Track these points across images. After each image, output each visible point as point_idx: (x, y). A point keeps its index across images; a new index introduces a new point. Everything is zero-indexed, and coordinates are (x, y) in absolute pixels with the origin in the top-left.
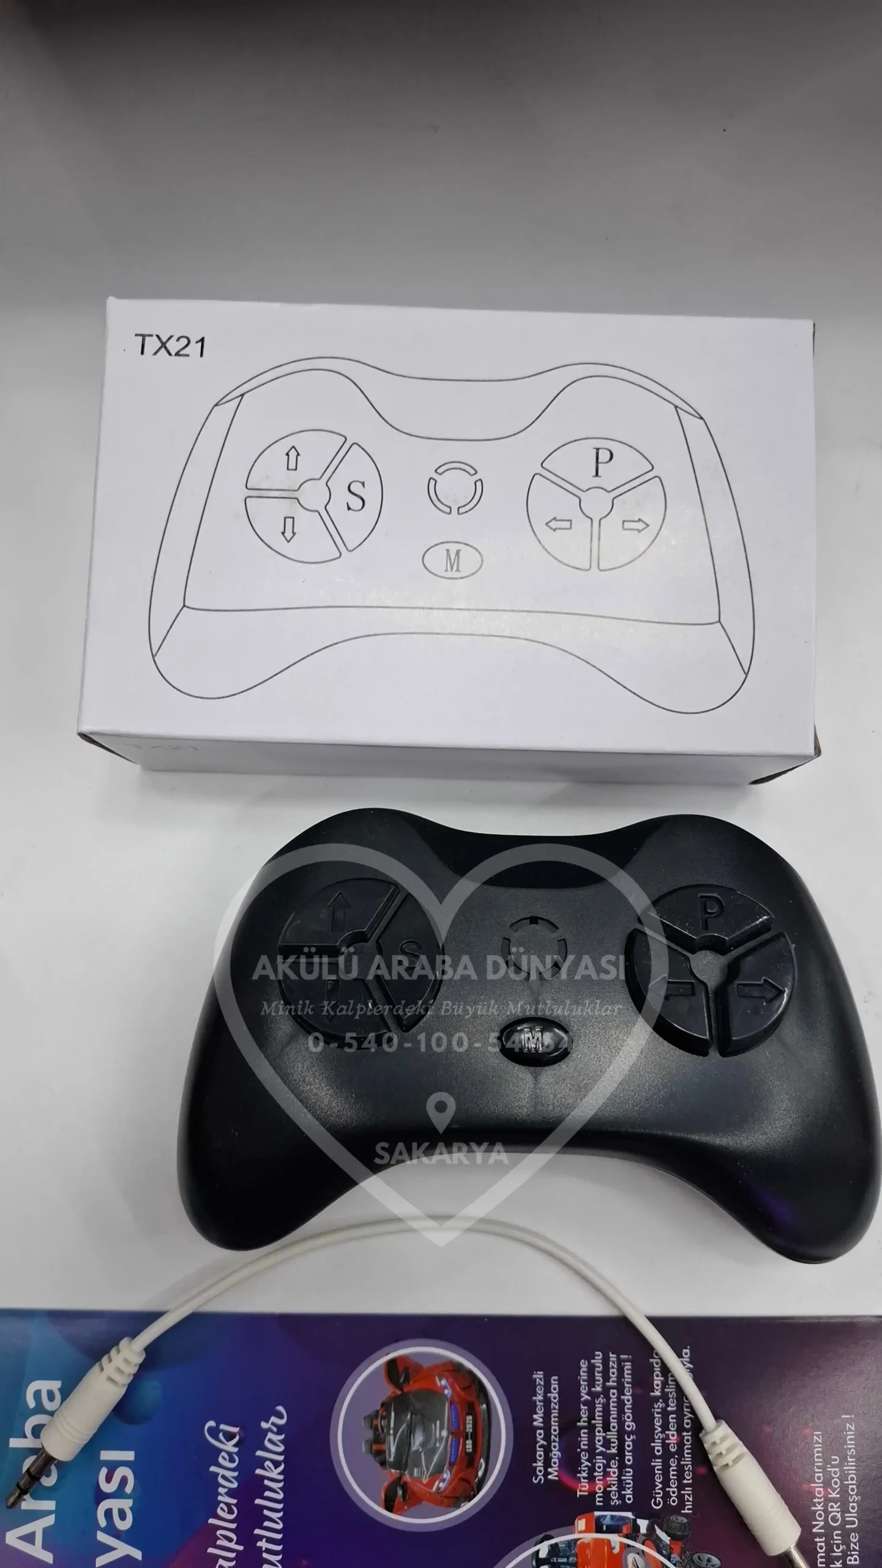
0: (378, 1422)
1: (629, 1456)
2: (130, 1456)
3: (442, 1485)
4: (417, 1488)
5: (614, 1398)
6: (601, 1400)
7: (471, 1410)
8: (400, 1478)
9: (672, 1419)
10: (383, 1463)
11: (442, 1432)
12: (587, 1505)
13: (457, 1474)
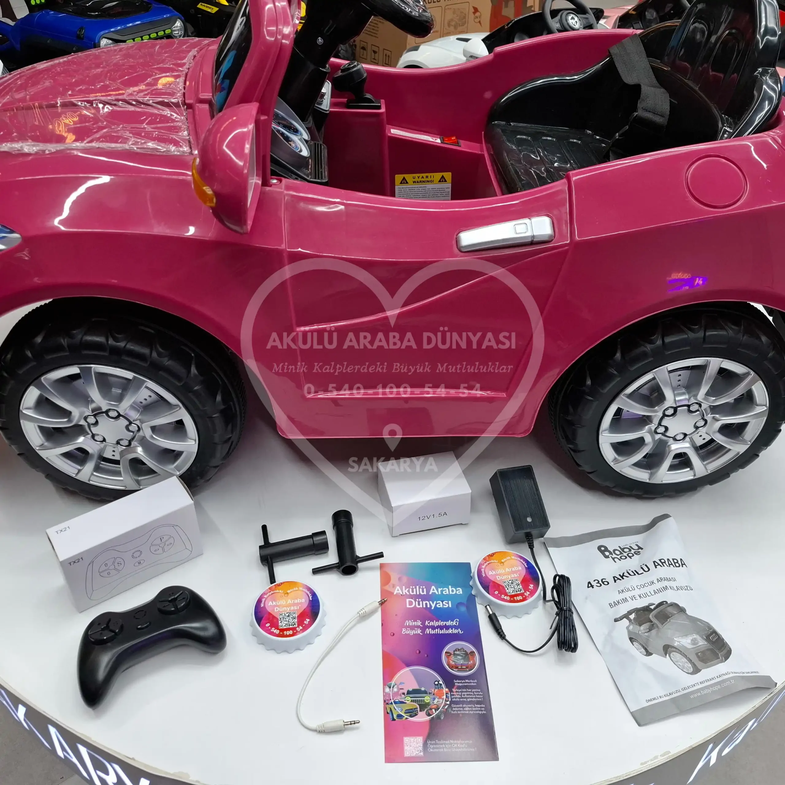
0: (462, 650)
4: (450, 658)
11: (462, 662)
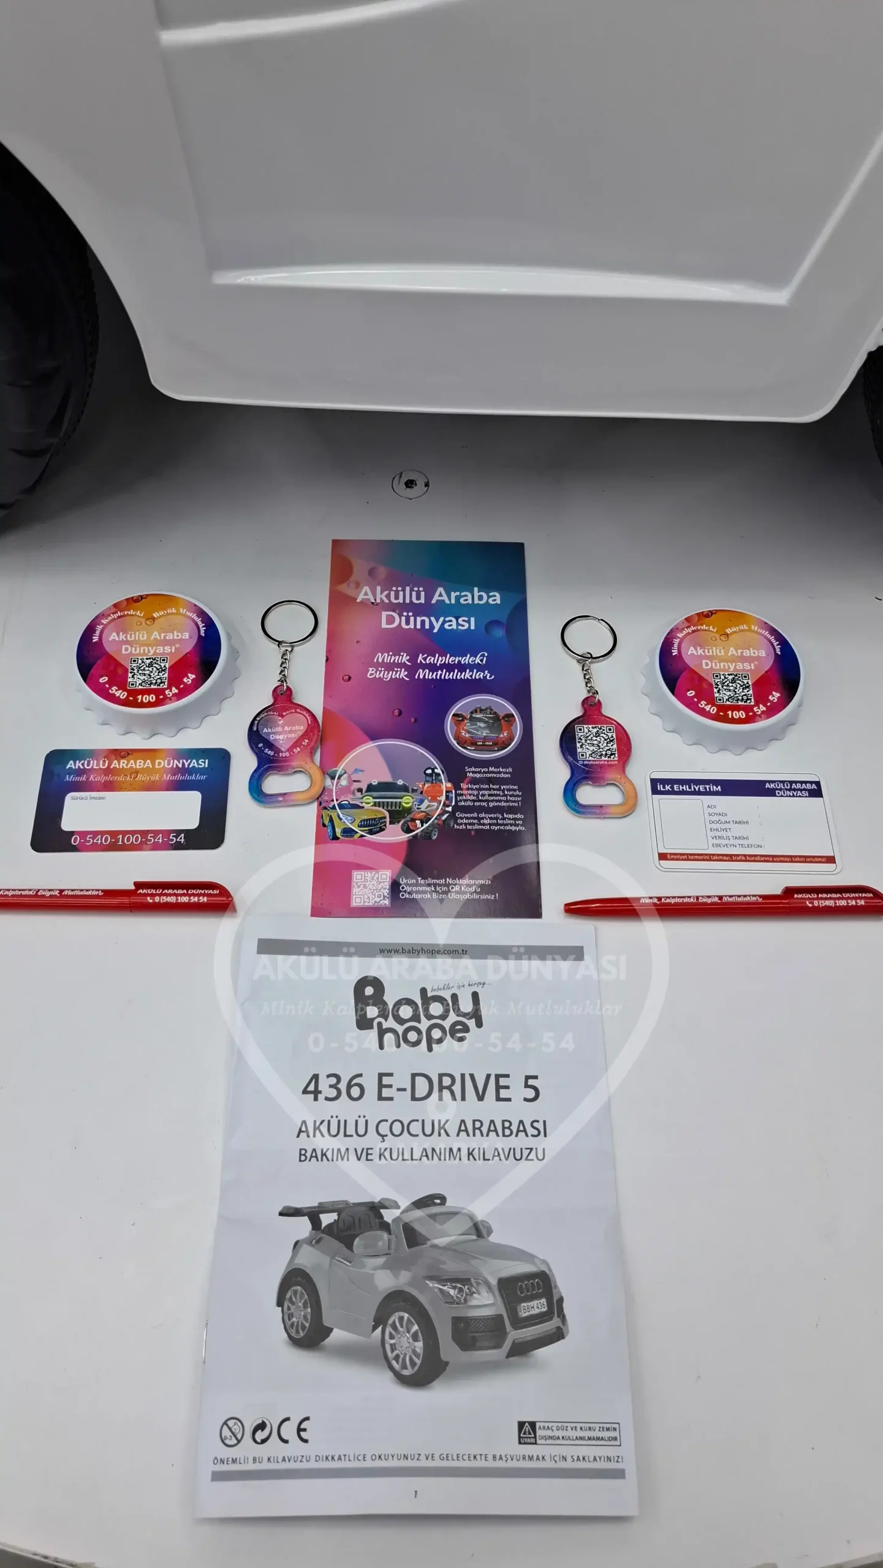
1: (477, 804)
2: (473, 627)
3: (463, 734)
5: (503, 798)
6: (501, 794)
7: (495, 744)
8: (466, 719)
9: (495, 821)
10: (472, 713)
12: (457, 787)
13: (468, 739)
